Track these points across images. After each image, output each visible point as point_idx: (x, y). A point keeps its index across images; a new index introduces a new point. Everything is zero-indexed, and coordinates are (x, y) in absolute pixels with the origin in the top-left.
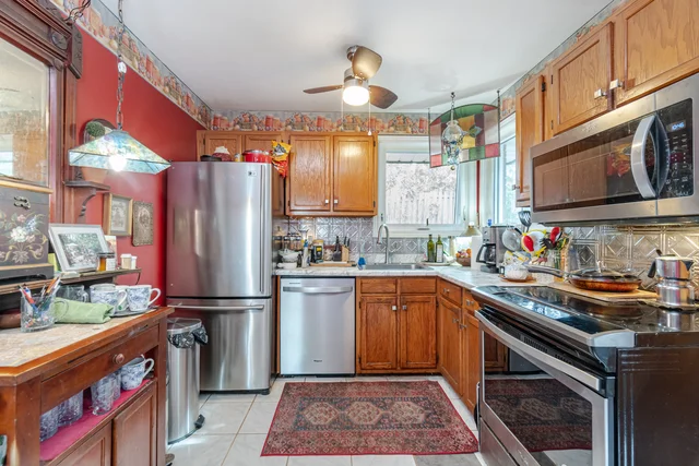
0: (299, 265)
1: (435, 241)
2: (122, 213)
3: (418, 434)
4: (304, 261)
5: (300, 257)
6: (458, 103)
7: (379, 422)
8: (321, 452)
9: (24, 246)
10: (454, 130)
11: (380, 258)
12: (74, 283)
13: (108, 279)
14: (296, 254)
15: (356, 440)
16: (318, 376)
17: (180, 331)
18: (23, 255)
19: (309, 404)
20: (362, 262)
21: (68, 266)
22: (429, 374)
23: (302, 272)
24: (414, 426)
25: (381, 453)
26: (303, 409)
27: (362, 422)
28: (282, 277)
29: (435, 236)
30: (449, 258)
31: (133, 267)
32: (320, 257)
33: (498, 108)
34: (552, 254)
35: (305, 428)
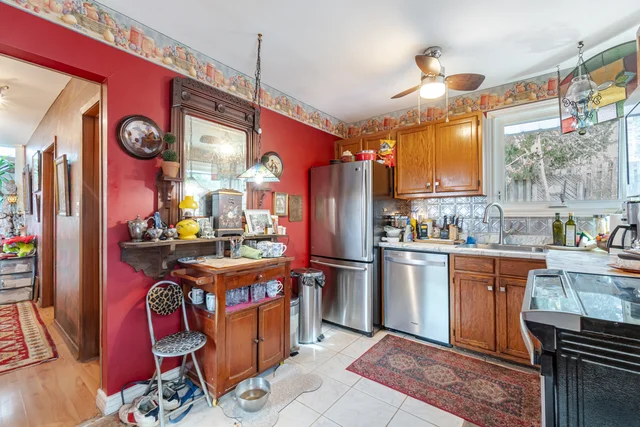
0: (401, 240)
2: (282, 203)
3: (484, 409)
4: (406, 236)
5: (402, 233)
7: (450, 386)
9: (232, 220)
12: (252, 239)
13: (269, 239)
14: (398, 231)
15: (419, 388)
16: (417, 337)
17: (309, 275)
18: (232, 224)
19: (397, 353)
21: (251, 231)
23: (404, 246)
24: (484, 402)
26: (389, 354)
27: (433, 380)
28: (386, 248)
31: (284, 234)
32: (425, 235)
35: (384, 366)
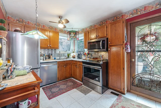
0: (43, 60)
1: (69, 54)
3: (74, 86)
5: (43, 58)
6: (73, 30)
7: (67, 87)
8: (61, 94)
10: (72, 35)
11: (58, 58)
15: (65, 90)
16: (49, 84)
19: (51, 89)
20: (55, 59)
22: (69, 78)
23: (44, 61)
24: (72, 85)
25: (70, 90)
27: (64, 88)
29: (69, 53)
30: (71, 57)
32: (46, 58)
33: (79, 32)
34: (89, 56)
35: (54, 92)
